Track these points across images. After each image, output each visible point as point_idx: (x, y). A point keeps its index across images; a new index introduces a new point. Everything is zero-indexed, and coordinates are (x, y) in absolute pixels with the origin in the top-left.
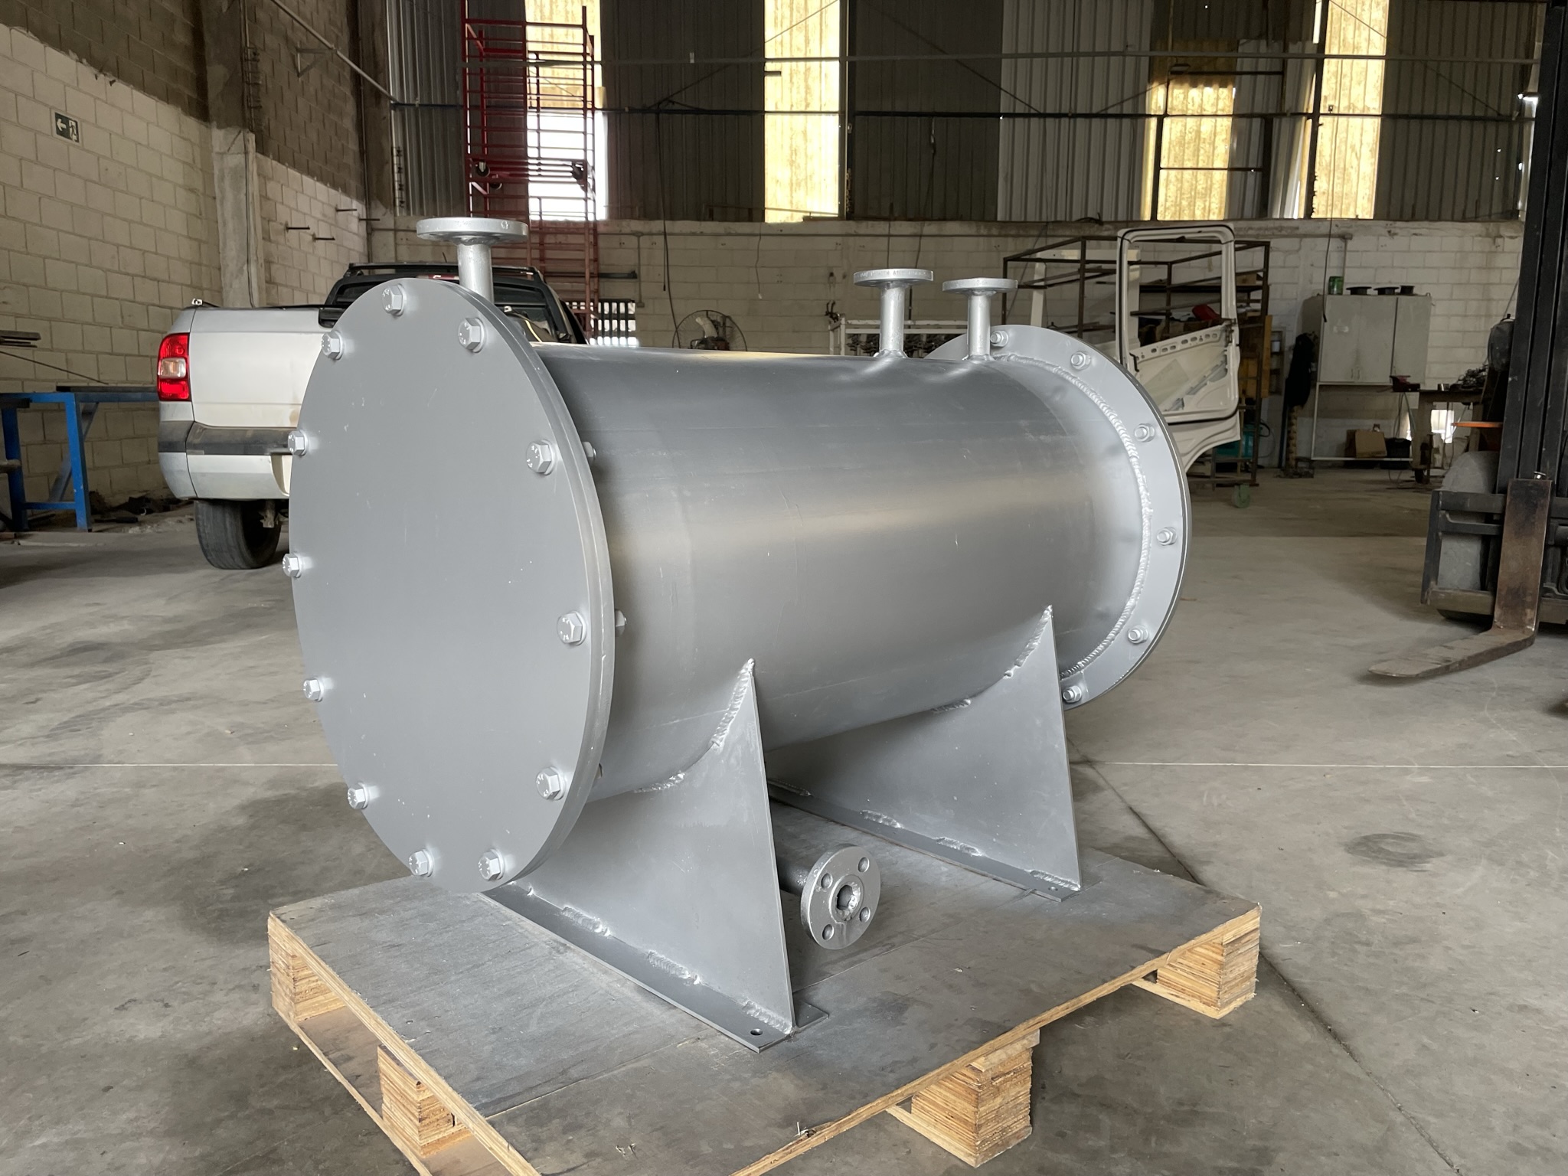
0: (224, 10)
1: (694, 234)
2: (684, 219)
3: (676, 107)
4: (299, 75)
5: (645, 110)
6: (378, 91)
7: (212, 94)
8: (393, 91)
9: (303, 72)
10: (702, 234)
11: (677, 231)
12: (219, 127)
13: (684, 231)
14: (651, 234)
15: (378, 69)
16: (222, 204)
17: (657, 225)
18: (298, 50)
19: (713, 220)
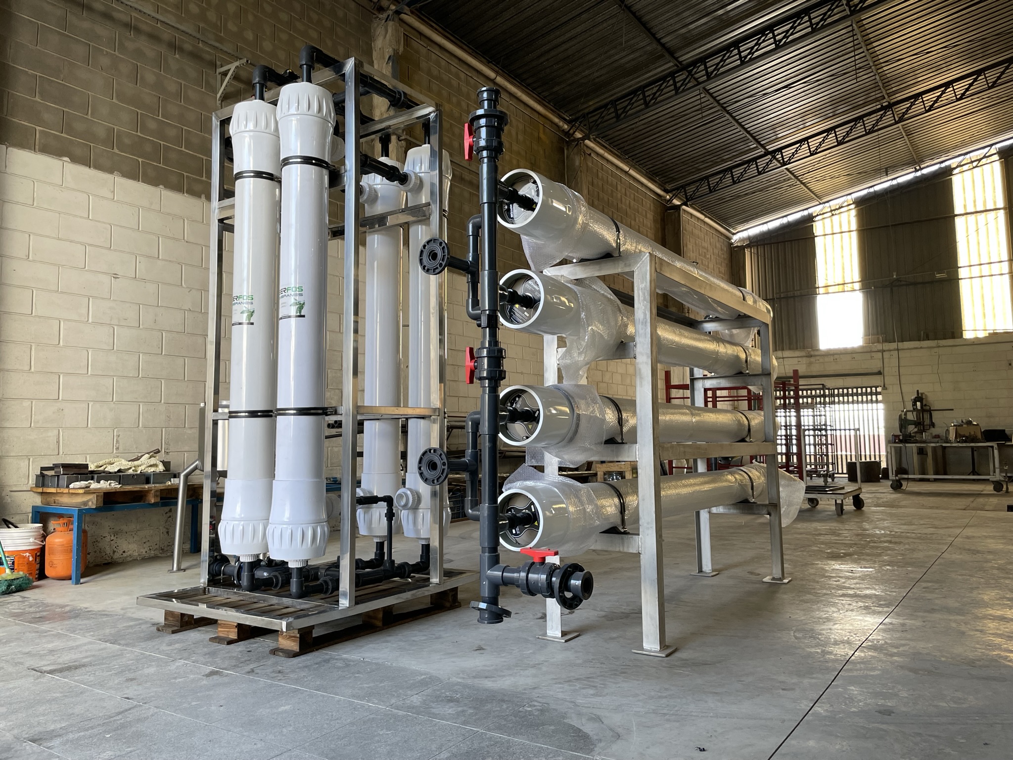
1: (916, 348)
2: (910, 341)
3: (903, 283)
5: (884, 287)
10: (921, 348)
11: (906, 347)
13: (910, 347)
14: (890, 350)
17: (893, 345)
19: (928, 340)
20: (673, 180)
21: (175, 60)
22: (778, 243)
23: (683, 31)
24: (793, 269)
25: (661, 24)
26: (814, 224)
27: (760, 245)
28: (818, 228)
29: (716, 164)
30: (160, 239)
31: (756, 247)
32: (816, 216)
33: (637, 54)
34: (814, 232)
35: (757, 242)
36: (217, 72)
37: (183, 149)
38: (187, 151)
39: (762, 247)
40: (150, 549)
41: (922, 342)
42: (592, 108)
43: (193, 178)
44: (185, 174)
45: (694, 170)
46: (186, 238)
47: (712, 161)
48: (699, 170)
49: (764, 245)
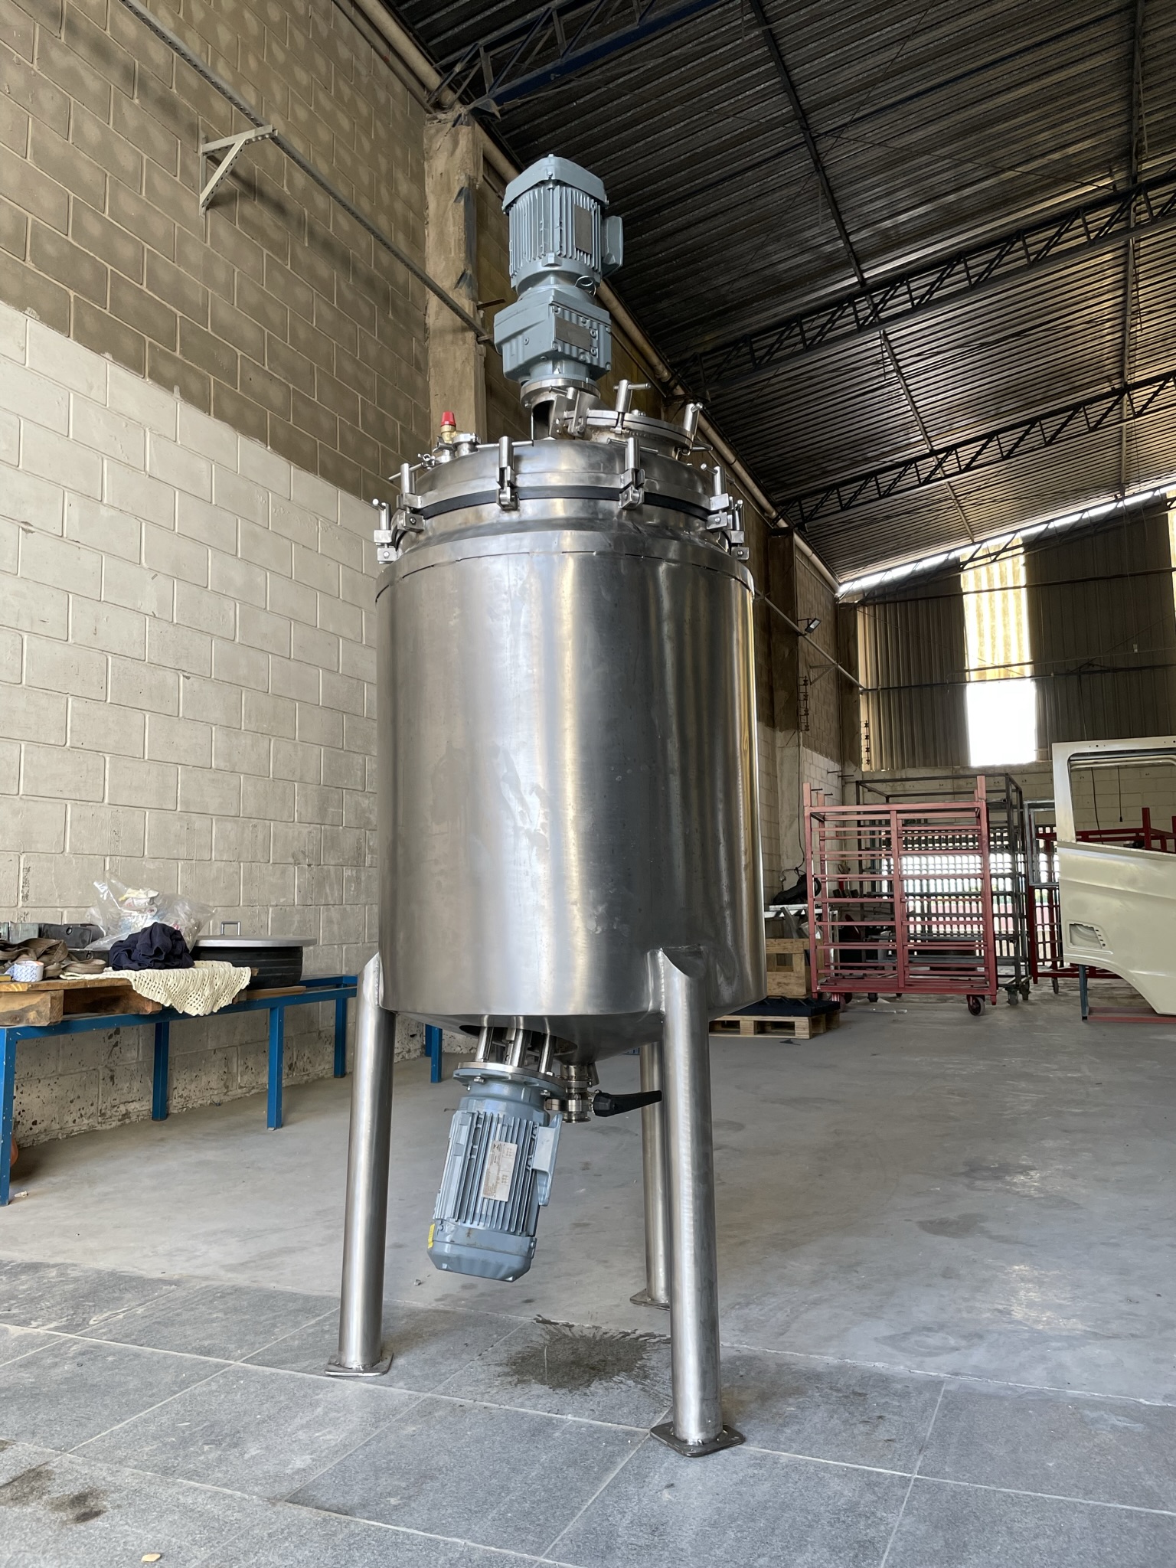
0: (786, 656)
3: (1096, 668)
5: (1069, 673)
6: (851, 681)
7: (777, 710)
8: (862, 681)
12: (781, 731)
15: (853, 668)
16: (781, 781)
18: (811, 667)
20: (785, 486)
21: (133, 110)
22: (906, 601)
23: (888, 223)
24: (929, 642)
25: (860, 206)
26: (962, 575)
27: (878, 604)
28: (968, 580)
29: (855, 464)
30: (105, 462)
31: (871, 607)
32: (965, 563)
33: (806, 257)
34: (962, 585)
35: (873, 598)
36: (201, 151)
37: (144, 287)
38: (150, 293)
39: (882, 606)
40: (81, 1116)
42: (709, 347)
43: (161, 350)
44: (148, 339)
45: (818, 473)
46: (148, 469)
47: (850, 459)
48: (826, 473)
49: (885, 603)
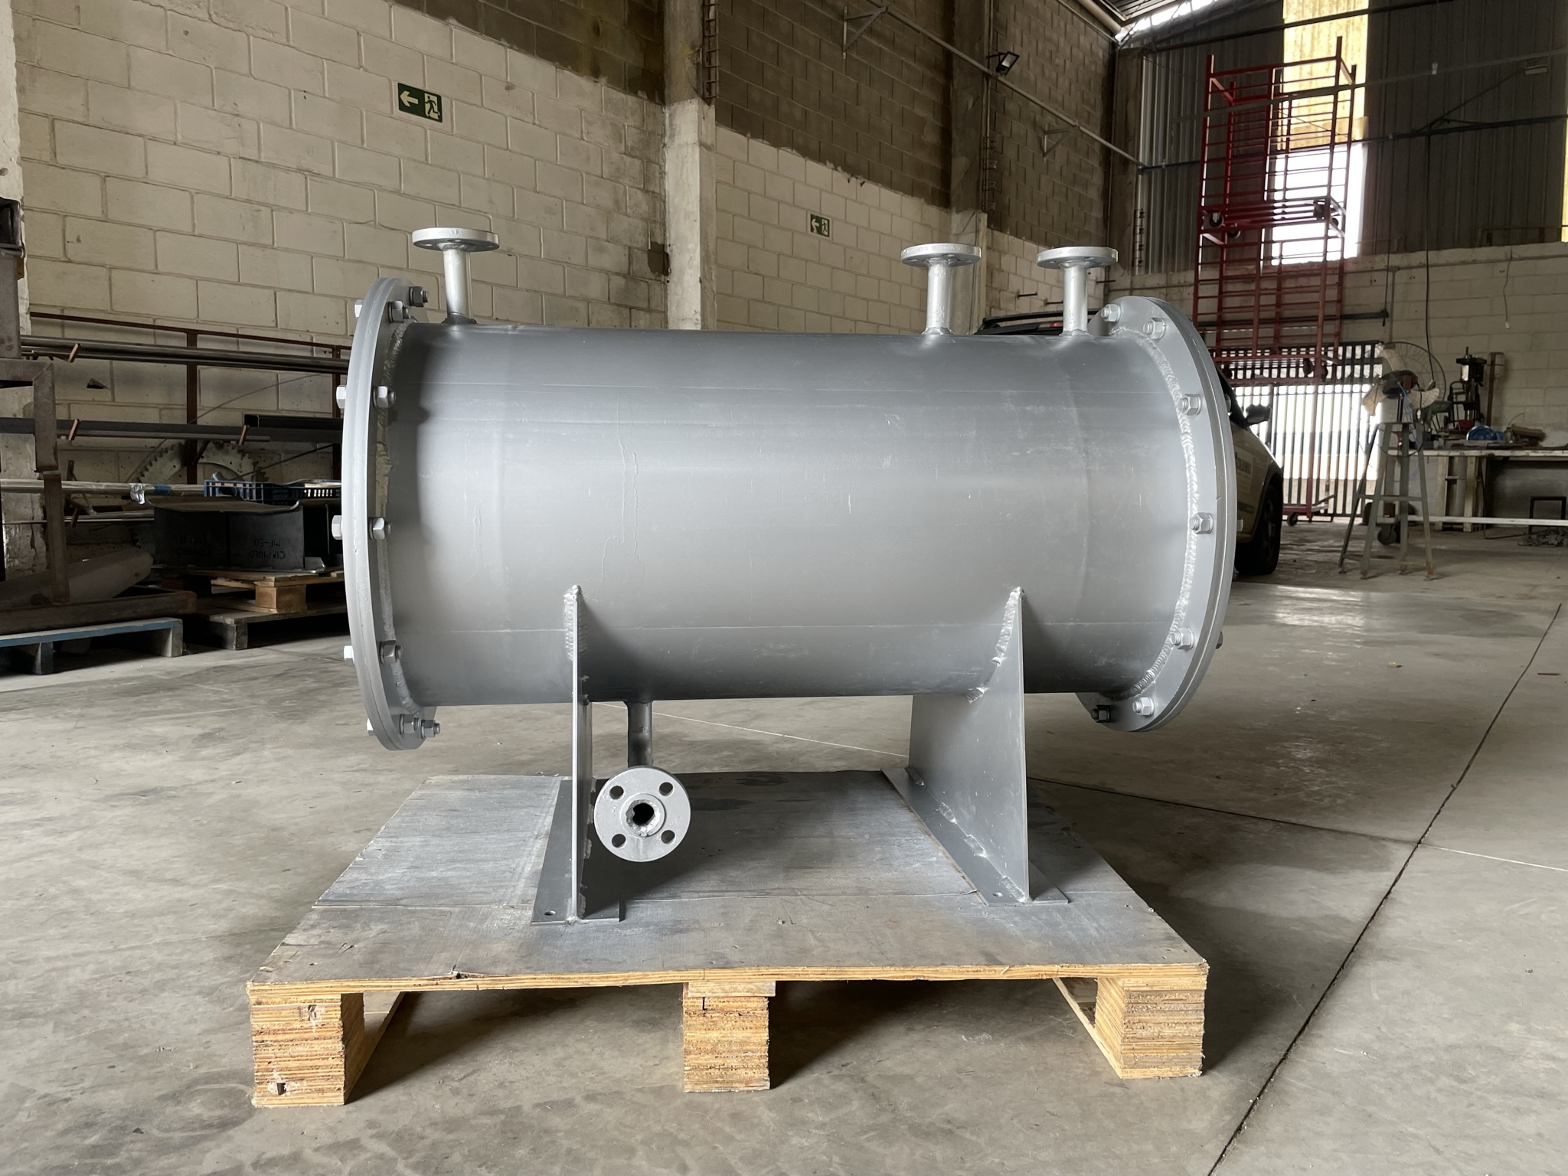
1: (1464, 263)
2: (1454, 247)
3: (1454, 125)
4: (1044, 155)
5: (1414, 134)
6: (1126, 159)
8: (1143, 158)
9: (1048, 151)
10: (1474, 262)
11: (1442, 261)
12: (958, 212)
13: (1452, 261)
14: (1410, 268)
17: (1419, 257)
19: (1491, 245)
27: (1173, 50)
35: (1167, 40)
41: (1477, 250)
